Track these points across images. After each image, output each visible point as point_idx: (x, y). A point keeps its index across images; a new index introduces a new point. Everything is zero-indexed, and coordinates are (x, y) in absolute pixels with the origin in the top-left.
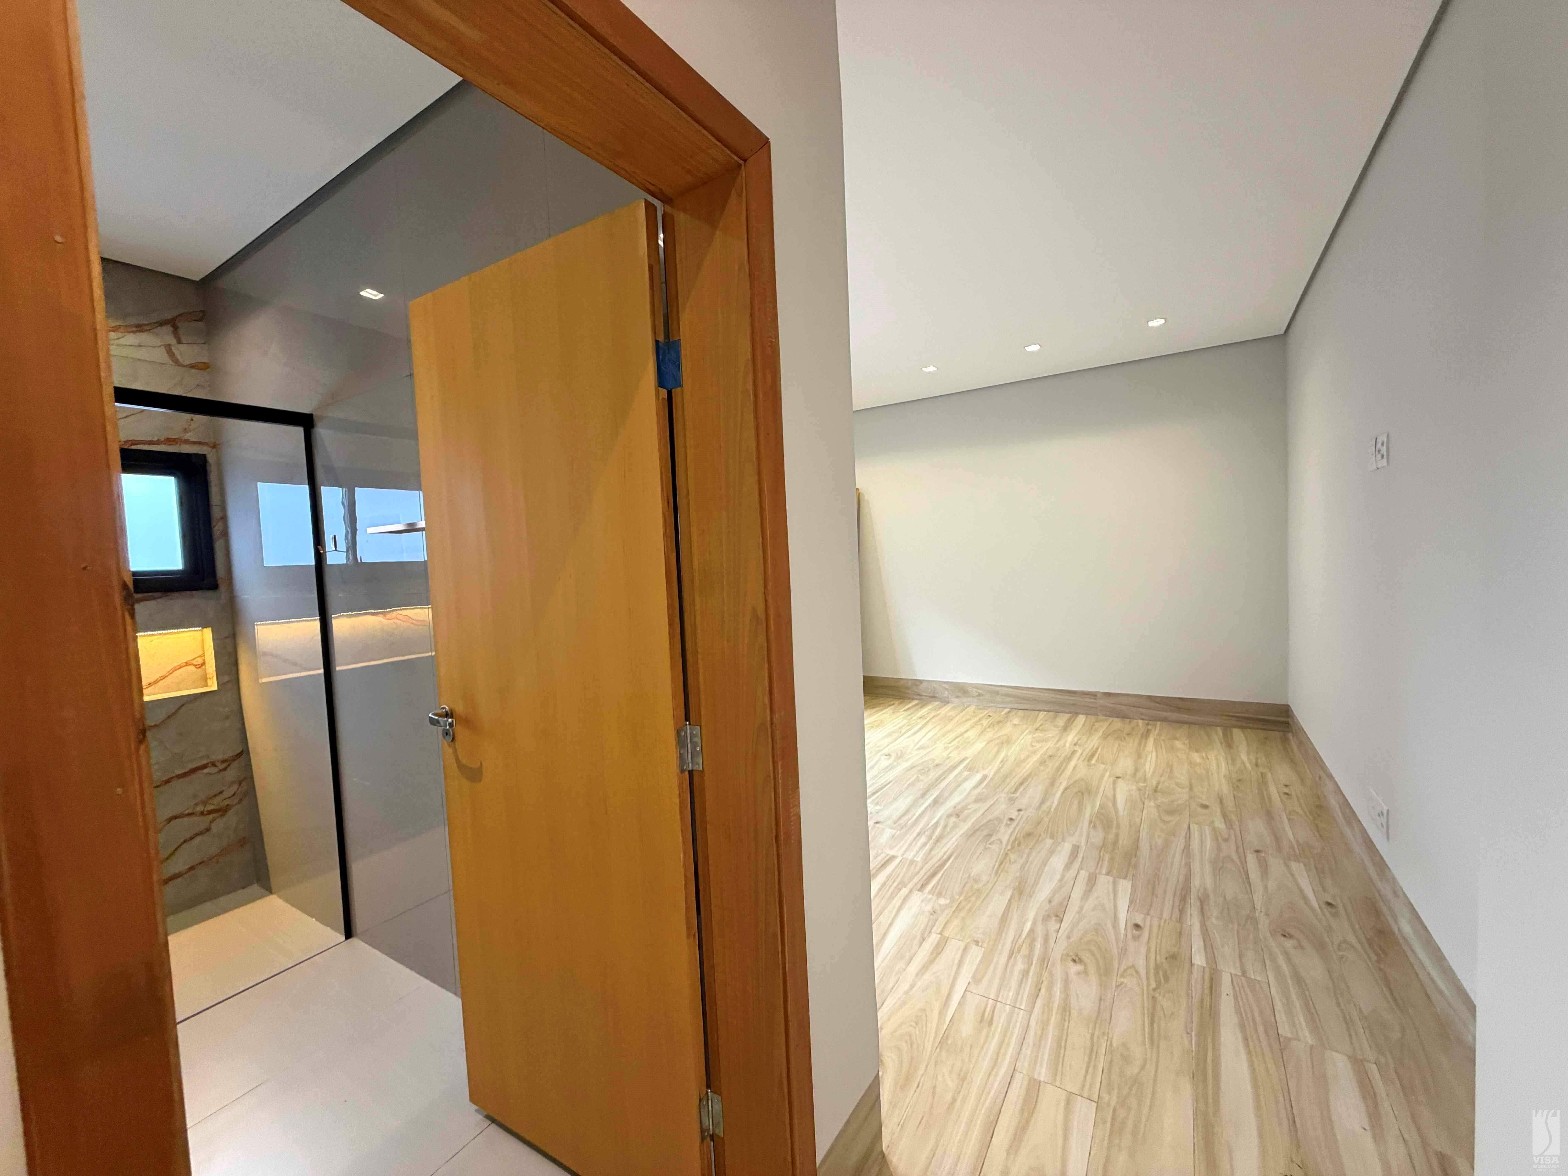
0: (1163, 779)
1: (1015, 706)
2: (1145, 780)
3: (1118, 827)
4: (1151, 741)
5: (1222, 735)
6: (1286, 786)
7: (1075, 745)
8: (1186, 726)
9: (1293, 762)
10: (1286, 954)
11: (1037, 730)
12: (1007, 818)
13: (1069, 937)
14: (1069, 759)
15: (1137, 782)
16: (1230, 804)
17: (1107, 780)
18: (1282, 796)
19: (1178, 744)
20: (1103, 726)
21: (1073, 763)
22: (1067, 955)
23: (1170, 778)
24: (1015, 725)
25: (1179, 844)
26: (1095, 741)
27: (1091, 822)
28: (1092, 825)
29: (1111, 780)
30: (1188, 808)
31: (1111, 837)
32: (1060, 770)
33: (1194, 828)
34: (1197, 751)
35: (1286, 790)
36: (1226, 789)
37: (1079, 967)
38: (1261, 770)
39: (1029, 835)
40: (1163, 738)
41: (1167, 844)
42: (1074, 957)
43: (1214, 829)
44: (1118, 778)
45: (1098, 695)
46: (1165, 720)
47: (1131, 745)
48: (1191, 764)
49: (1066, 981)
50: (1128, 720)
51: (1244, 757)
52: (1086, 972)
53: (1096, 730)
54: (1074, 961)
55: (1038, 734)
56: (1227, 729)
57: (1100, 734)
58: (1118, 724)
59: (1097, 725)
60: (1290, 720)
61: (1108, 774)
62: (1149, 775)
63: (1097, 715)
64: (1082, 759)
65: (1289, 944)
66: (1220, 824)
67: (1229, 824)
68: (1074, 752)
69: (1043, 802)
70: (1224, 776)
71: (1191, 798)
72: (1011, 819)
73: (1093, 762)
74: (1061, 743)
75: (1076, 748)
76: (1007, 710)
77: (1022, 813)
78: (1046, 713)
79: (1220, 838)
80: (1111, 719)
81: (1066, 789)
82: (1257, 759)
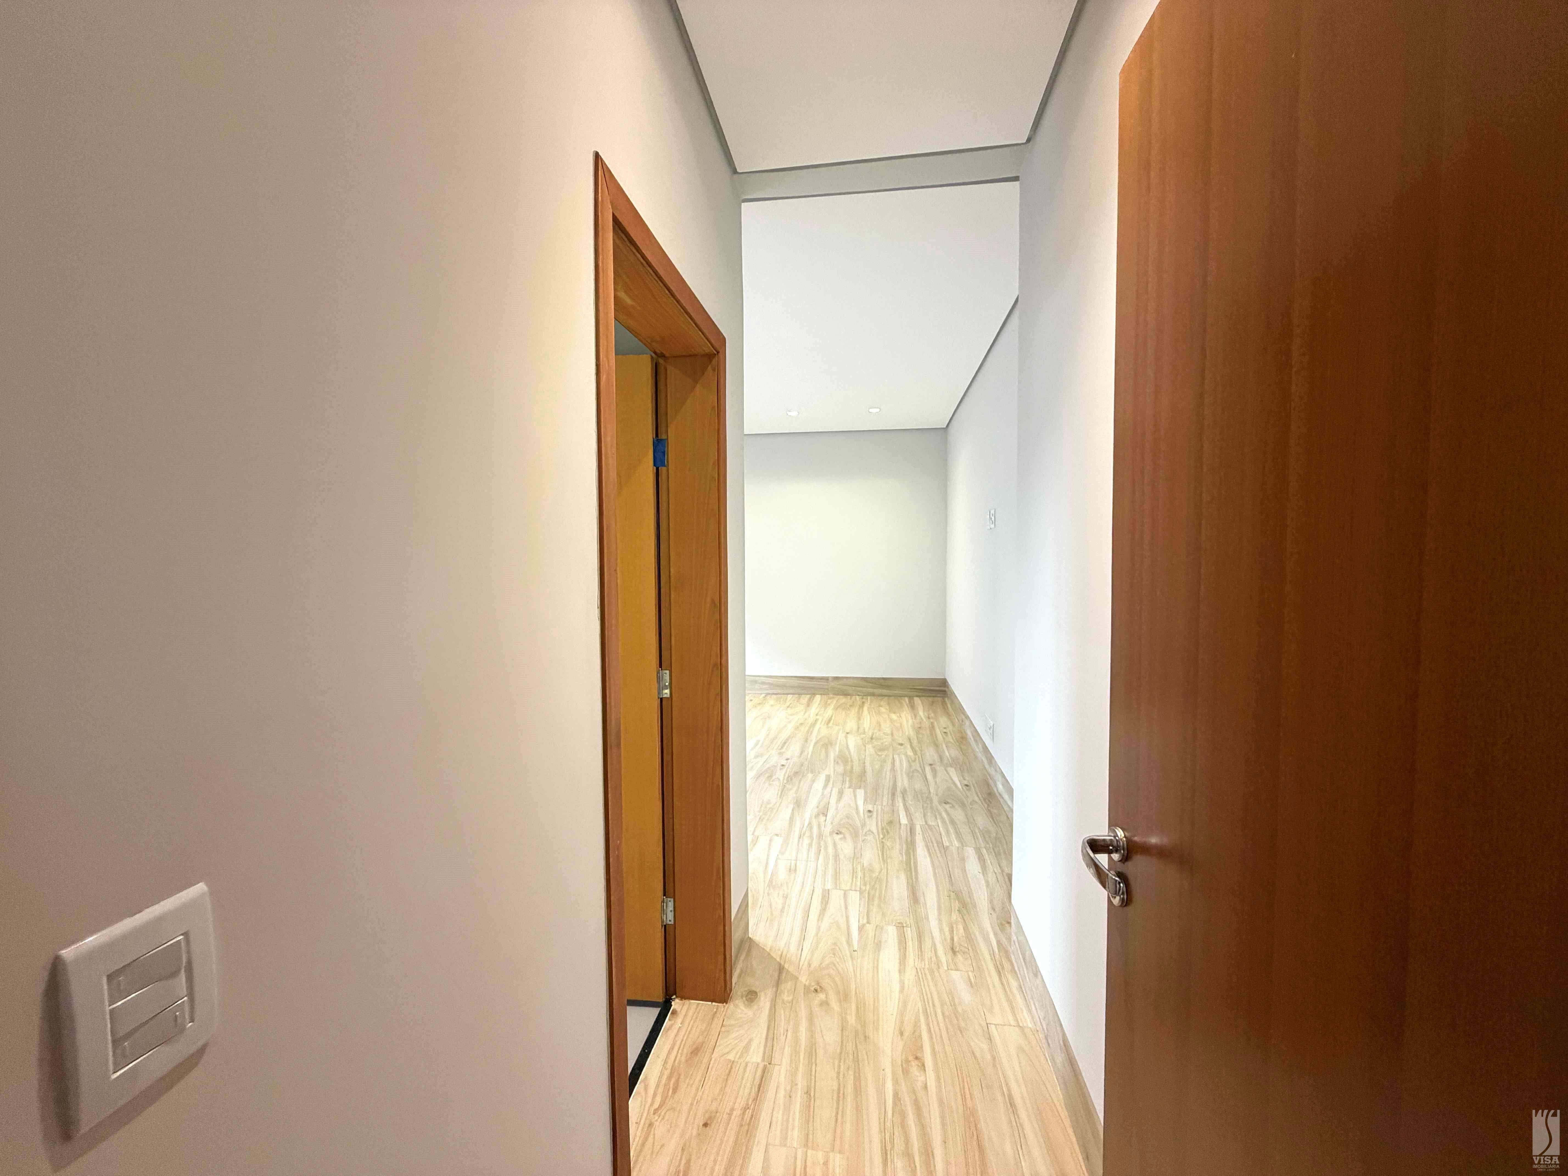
0: (875, 731)
1: (771, 691)
2: (864, 733)
3: (852, 761)
4: (865, 708)
5: (908, 702)
6: (945, 728)
7: (817, 715)
8: (886, 698)
9: (948, 714)
10: (946, 811)
11: (788, 707)
12: (779, 765)
13: (832, 823)
14: (813, 725)
15: (860, 734)
16: (915, 742)
17: (841, 736)
18: (943, 733)
19: (883, 710)
20: (834, 702)
21: (817, 726)
22: (833, 831)
23: (879, 730)
24: (772, 705)
25: (888, 766)
26: (830, 712)
27: (835, 761)
28: (836, 762)
29: (844, 735)
30: (891, 746)
31: (849, 768)
32: (809, 733)
33: (896, 757)
34: (894, 713)
35: (945, 731)
36: (912, 733)
37: (840, 836)
38: (932, 720)
39: (796, 773)
40: (872, 706)
41: (882, 767)
42: (837, 832)
43: (907, 756)
44: (848, 733)
45: (830, 679)
46: (873, 695)
47: (854, 711)
48: (892, 721)
49: (835, 845)
50: (849, 697)
51: (921, 713)
52: (845, 838)
53: (829, 704)
54: (837, 833)
55: (790, 711)
56: (911, 698)
57: (832, 706)
58: (843, 700)
59: (829, 701)
60: (947, 689)
61: (841, 731)
62: (866, 730)
63: (829, 695)
64: (823, 723)
65: (947, 806)
66: (910, 753)
67: (915, 752)
68: (816, 720)
69: (802, 753)
70: (911, 726)
71: (893, 740)
72: (783, 765)
73: (830, 725)
74: (807, 714)
75: (818, 717)
76: (763, 695)
77: (789, 761)
78: (792, 696)
79: (910, 760)
80: (838, 696)
81: (816, 743)
82: (929, 715)
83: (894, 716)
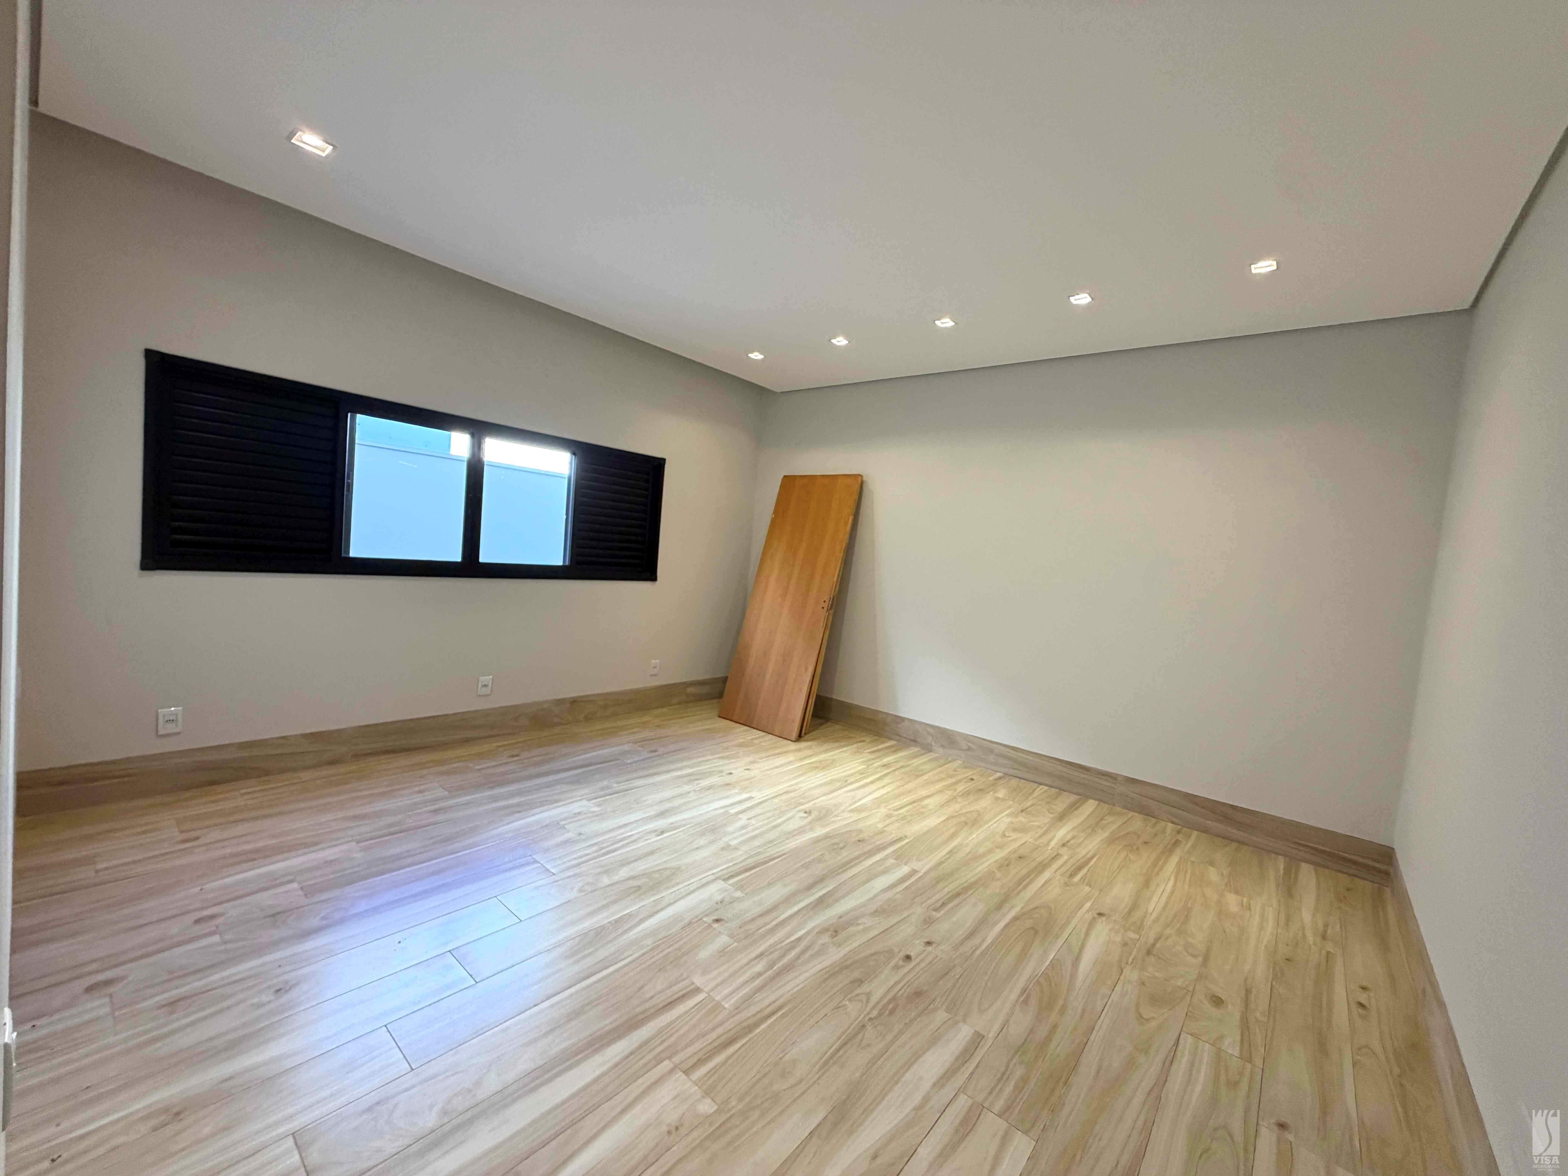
0: (1168, 931)
1: (1011, 772)
2: (1139, 928)
3: (1064, 1008)
4: (1174, 860)
5: (1282, 872)
6: (1364, 988)
7: (1064, 845)
8: (1234, 845)
11: (1022, 811)
12: (902, 954)
14: (1043, 866)
15: (1126, 930)
16: (1261, 1004)
17: (1085, 913)
18: (1354, 1007)
19: (1213, 874)
21: (1047, 875)
23: (1180, 932)
25: (1150, 1069)
26: (1093, 844)
27: (1024, 991)
28: (1025, 998)
29: (1089, 917)
31: (1042, 1031)
32: (1022, 883)
35: (1363, 998)
36: (1261, 972)
38: (1330, 947)
40: (1193, 859)
41: (1130, 1064)
44: (1100, 914)
50: (1154, 821)
53: (1103, 828)
56: (1293, 862)
57: (1106, 834)
58: (1137, 822)
59: (1109, 818)
60: (1391, 870)
61: (1088, 905)
62: (1149, 921)
63: (1114, 805)
64: (1063, 869)
67: (1247, 1049)
68: (1057, 856)
70: (1266, 947)
71: (1200, 977)
73: (1077, 879)
74: (1044, 840)
75: (1064, 851)
76: (999, 775)
77: (930, 948)
80: (1131, 814)
83: (1232, 901)
